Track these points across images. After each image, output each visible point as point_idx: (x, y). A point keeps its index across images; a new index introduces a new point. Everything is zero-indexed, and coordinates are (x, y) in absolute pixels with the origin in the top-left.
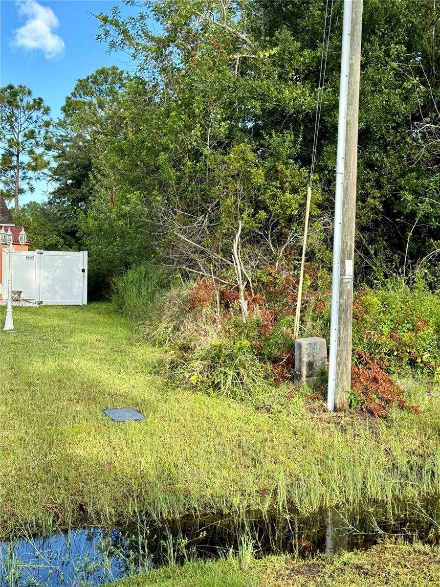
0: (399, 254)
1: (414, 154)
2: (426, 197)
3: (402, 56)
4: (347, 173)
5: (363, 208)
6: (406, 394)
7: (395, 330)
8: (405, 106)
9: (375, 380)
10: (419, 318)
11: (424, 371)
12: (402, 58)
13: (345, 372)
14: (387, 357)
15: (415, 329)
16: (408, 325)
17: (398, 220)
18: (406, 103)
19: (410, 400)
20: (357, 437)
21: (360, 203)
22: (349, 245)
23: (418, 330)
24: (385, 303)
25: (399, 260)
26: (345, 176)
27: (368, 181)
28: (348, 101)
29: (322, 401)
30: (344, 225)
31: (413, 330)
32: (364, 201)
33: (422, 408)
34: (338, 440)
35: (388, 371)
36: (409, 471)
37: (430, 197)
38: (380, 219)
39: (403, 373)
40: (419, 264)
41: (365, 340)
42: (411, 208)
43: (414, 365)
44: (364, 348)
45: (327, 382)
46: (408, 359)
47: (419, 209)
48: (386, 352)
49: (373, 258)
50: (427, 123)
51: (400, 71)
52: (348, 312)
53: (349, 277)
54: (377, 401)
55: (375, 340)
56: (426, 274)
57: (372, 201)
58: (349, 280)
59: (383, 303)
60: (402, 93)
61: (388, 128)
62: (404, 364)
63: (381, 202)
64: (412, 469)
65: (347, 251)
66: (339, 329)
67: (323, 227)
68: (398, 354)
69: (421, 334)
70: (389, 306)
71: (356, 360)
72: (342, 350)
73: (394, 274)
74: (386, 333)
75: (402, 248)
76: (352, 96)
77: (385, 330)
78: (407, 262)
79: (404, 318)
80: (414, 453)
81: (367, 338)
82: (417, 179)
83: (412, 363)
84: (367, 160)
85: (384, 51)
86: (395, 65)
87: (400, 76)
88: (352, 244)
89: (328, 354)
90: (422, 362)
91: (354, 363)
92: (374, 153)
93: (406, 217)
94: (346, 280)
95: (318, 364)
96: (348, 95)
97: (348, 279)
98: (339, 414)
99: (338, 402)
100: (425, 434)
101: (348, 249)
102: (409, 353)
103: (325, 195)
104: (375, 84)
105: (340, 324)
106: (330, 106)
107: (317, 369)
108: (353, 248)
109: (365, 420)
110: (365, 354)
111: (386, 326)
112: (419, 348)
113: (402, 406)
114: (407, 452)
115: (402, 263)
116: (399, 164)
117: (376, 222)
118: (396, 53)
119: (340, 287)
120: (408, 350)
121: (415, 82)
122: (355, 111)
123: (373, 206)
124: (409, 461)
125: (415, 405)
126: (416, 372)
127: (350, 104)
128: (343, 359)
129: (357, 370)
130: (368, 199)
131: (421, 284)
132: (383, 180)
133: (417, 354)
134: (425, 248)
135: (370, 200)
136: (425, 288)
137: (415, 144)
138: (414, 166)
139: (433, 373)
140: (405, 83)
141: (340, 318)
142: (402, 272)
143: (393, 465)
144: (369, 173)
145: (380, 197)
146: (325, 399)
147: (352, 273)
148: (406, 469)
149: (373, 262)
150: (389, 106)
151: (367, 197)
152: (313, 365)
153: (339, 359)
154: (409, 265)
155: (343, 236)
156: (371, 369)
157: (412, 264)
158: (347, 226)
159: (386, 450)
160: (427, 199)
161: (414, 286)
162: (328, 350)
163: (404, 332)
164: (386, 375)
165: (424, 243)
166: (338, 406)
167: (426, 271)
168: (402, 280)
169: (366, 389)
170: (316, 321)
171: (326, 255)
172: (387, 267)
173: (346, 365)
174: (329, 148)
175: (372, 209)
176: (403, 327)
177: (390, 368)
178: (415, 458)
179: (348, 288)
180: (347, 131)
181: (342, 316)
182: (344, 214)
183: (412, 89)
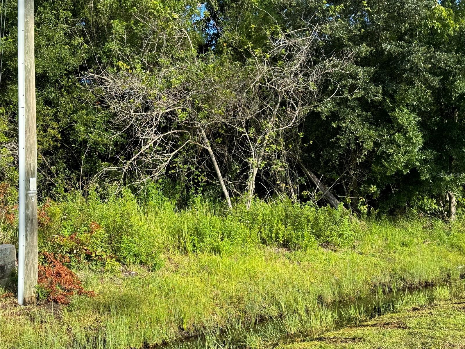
0: (75, 173)
1: (83, 96)
2: (95, 129)
3: (69, 20)
4: (28, 107)
5: (45, 136)
6: (84, 283)
7: (74, 233)
8: (73, 58)
9: (59, 275)
10: (92, 222)
11: (98, 263)
12: (69, 22)
13: (32, 271)
14: (68, 255)
15: (90, 231)
16: (84, 228)
17: (74, 145)
18: (74, 57)
19: (87, 287)
20: (43, 324)
21: (41, 132)
22: (32, 165)
23: (92, 231)
24: (66, 212)
25: (76, 177)
26: (26, 110)
27: (48, 115)
28: (25, 50)
29: (13, 298)
30: (27, 149)
31: (89, 231)
32: (45, 131)
33: (96, 291)
34: (28, 329)
35: (69, 266)
36: (86, 343)
37: (97, 129)
38: (59, 145)
39: (81, 267)
40: (91, 180)
41: (49, 243)
42: (83, 137)
43: (90, 259)
44: (49, 249)
45: (17, 281)
46: (85, 255)
47: (90, 138)
48: (67, 251)
49: (55, 177)
50: (91, 73)
51: (68, 32)
52: (34, 221)
53: (33, 192)
54: (61, 291)
55: (58, 242)
56: (97, 187)
57: (52, 131)
58: (33, 195)
59: (64, 212)
60: (71, 48)
61: (61, 74)
62: (82, 259)
63: (60, 132)
64: (88, 341)
65: (31, 171)
66: (27, 236)
67: (11, 152)
68: (77, 252)
69: (94, 234)
70: (69, 214)
71: (42, 260)
72: (29, 253)
73: (73, 189)
74: (67, 236)
75: (78, 168)
76: (29, 47)
77: (67, 233)
78: (82, 179)
79: (81, 223)
80: (90, 328)
81: (51, 241)
82: (87, 115)
83: (89, 257)
84: (46, 98)
85: (55, 15)
86: (64, 26)
87: (69, 36)
88: (35, 165)
89: (17, 257)
90: (96, 256)
91: (41, 263)
92: (51, 93)
93: (80, 144)
94: (31, 195)
95: (9, 267)
96: (25, 46)
97: (33, 193)
98: (28, 307)
99: (27, 296)
100: (99, 312)
101: (32, 168)
102: (86, 250)
103: (11, 126)
104: (49, 40)
105: (27, 231)
106: (11, 53)
107: (8, 272)
108: (36, 167)
109: (51, 308)
110: (50, 254)
111: (66, 230)
112: (93, 245)
113: (80, 293)
114: (85, 328)
115: (78, 180)
116: (72, 103)
117: (56, 148)
118: (64, 17)
119: (26, 200)
120: (85, 248)
121: (80, 41)
122: (31, 58)
123: (52, 135)
124: (86, 335)
125: (91, 290)
126: (91, 264)
127: (27, 53)
128: (31, 260)
129: (43, 268)
130: (49, 130)
131: (94, 195)
132: (61, 116)
133: (92, 250)
134: (96, 168)
135: (50, 130)
136: (97, 198)
137: (83, 88)
138: (84, 105)
139: (104, 264)
140: (73, 41)
141: (26, 226)
142: (79, 187)
143: (74, 340)
144: (48, 109)
145: (58, 128)
146: (16, 296)
147: (36, 189)
148: (84, 342)
149: (55, 180)
150: (61, 58)
151: (48, 128)
152: (4, 268)
153: (27, 261)
154: (84, 181)
155: (27, 158)
156: (55, 266)
157: (87, 180)
158: (29, 150)
159: (68, 330)
160: (96, 130)
161: (88, 197)
162: (17, 254)
163: (81, 234)
164: (68, 270)
165: (95, 164)
166: (27, 300)
167: (97, 185)
168: (79, 193)
169: (51, 283)
170: (6, 231)
171: (14, 175)
172: (66, 183)
173: (33, 265)
174: (13, 87)
175: (53, 137)
176: (80, 230)
177: (71, 263)
178: (91, 332)
179: (33, 201)
180: (26, 74)
181: (29, 224)
182: (27, 140)
183: (78, 46)
